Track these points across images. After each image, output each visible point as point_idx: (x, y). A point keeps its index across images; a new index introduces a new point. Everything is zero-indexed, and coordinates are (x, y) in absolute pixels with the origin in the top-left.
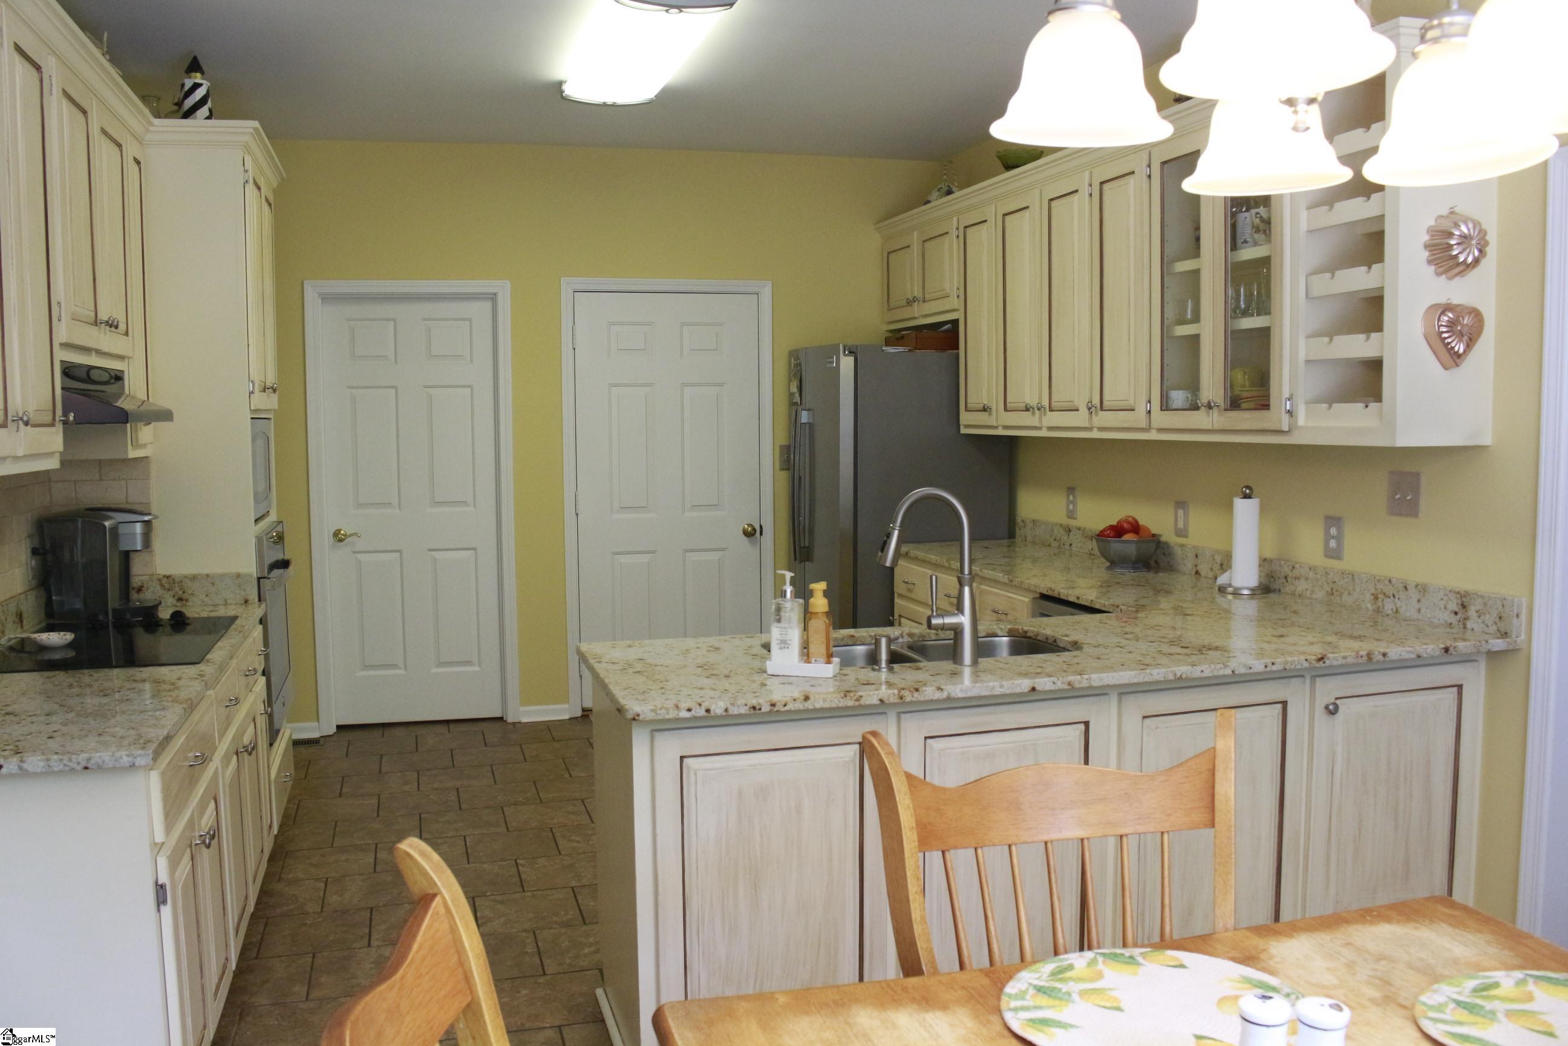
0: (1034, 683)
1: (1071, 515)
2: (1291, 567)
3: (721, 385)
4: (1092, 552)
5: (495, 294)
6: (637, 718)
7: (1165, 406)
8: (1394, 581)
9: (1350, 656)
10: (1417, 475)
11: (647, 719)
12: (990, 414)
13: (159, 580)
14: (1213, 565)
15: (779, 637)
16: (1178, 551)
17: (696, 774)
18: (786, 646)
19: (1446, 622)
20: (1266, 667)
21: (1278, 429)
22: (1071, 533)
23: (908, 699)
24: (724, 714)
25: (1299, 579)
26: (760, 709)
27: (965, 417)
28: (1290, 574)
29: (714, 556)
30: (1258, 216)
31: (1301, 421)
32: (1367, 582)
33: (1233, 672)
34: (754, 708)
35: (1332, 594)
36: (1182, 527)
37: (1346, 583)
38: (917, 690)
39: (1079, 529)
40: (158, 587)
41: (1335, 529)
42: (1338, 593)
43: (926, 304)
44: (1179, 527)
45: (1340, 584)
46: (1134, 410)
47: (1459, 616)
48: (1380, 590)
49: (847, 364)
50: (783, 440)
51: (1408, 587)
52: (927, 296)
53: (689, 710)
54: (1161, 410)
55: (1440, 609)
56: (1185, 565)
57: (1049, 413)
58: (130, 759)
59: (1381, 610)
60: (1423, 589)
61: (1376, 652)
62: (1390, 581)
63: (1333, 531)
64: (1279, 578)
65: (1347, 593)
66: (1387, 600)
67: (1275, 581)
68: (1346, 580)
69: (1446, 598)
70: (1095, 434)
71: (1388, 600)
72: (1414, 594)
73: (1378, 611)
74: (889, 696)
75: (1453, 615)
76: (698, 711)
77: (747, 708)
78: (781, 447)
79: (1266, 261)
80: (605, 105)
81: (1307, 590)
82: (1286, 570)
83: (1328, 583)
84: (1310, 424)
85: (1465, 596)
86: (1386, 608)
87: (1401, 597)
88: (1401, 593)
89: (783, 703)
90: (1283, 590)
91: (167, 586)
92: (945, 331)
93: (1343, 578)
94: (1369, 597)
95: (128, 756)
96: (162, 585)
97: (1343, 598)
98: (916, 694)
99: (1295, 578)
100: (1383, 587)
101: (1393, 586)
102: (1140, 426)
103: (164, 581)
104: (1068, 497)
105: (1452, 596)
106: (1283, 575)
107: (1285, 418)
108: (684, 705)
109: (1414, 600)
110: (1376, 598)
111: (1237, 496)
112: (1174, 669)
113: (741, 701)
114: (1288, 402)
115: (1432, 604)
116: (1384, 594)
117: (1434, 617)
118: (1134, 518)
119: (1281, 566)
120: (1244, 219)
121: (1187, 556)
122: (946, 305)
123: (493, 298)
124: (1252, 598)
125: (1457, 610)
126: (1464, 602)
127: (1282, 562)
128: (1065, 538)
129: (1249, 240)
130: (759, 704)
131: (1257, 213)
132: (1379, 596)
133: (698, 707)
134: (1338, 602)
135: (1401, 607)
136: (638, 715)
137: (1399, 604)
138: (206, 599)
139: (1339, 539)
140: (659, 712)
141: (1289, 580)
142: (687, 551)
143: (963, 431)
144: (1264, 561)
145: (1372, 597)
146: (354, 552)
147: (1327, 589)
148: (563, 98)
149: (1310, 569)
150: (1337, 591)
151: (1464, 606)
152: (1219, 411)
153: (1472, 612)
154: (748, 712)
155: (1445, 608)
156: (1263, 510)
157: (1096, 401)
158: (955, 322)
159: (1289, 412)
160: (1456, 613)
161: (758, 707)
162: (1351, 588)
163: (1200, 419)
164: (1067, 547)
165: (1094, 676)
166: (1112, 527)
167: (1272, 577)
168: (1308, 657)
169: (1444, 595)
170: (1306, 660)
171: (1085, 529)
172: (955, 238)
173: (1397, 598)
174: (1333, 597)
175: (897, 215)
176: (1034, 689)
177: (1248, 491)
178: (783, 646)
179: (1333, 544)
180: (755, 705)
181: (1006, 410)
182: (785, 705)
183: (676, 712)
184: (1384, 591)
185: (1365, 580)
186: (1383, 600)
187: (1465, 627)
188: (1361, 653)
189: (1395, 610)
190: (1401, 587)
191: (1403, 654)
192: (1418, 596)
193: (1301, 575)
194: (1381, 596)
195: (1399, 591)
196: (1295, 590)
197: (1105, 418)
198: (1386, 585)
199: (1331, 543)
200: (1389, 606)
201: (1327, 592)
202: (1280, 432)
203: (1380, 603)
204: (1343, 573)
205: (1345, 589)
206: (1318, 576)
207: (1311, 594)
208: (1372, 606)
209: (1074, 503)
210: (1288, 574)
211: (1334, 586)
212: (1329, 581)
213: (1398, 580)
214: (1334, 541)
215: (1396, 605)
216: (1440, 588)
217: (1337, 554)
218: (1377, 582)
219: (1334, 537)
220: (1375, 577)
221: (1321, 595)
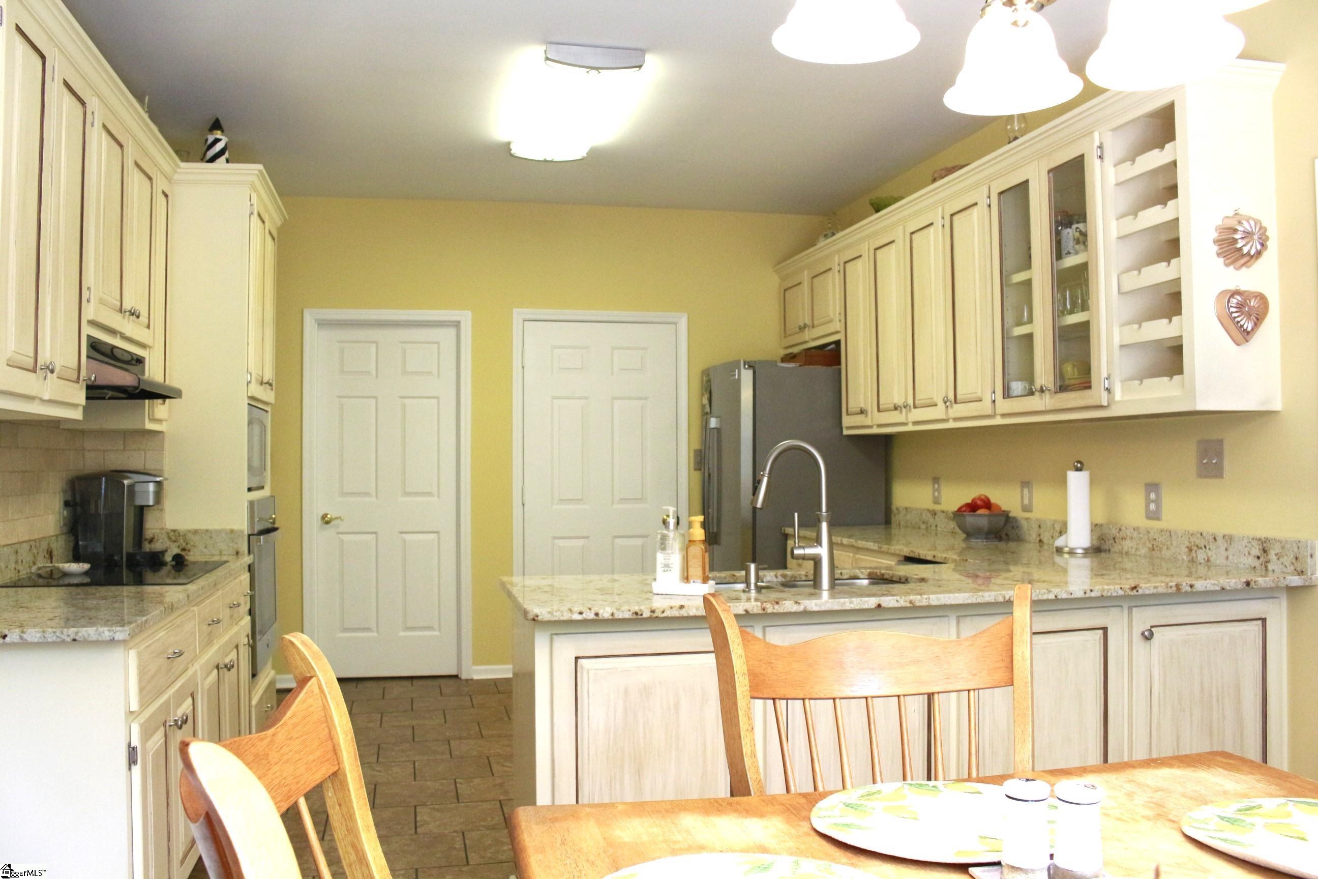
0: (880, 600)
1: (936, 501)
2: (1118, 530)
3: (646, 399)
4: (954, 531)
5: (459, 322)
6: (536, 618)
7: (1007, 393)
8: (1204, 534)
9: (1161, 586)
10: (1221, 442)
11: (545, 619)
12: (867, 416)
13: (168, 534)
14: (1053, 533)
15: (663, 562)
16: (1024, 524)
17: (588, 672)
18: (669, 569)
19: (1249, 564)
20: (1085, 593)
21: (1099, 404)
22: (936, 517)
23: (770, 611)
24: (611, 617)
25: (1125, 539)
26: (641, 615)
27: (847, 421)
28: (1118, 535)
29: (639, 542)
30: (1078, 230)
31: (1118, 396)
32: (1182, 537)
33: (1056, 597)
34: (636, 613)
35: (1153, 550)
36: (1027, 503)
37: (1165, 539)
38: (777, 603)
39: (943, 512)
40: (166, 539)
41: (1154, 494)
42: (1158, 548)
43: (815, 330)
44: (1025, 503)
45: (1160, 540)
46: (981, 400)
47: (1262, 560)
48: (1193, 543)
49: (746, 377)
50: (696, 446)
51: (1217, 538)
52: (816, 322)
53: (581, 613)
54: (1004, 398)
55: (1245, 555)
56: (1030, 535)
57: (913, 410)
58: (111, 634)
59: (1194, 560)
60: (1229, 539)
61: (1184, 584)
62: (1201, 535)
63: (1153, 496)
64: (1108, 540)
65: (1165, 548)
66: (1199, 551)
67: (1105, 542)
68: (1164, 537)
69: (1249, 545)
70: (951, 425)
71: (1201, 550)
72: (1222, 544)
73: (1192, 561)
74: (753, 607)
75: (1256, 559)
76: (589, 614)
77: (631, 613)
78: (696, 451)
79: (1084, 267)
80: (545, 161)
81: (1132, 548)
82: (1114, 532)
83: (1149, 540)
84: (1126, 398)
85: (1265, 542)
86: (1199, 558)
87: (1211, 547)
88: (1211, 544)
89: (662, 610)
90: (1112, 550)
91: (173, 538)
92: (831, 350)
93: (1162, 536)
94: (1184, 550)
95: (109, 631)
96: (169, 538)
97: (1163, 553)
98: (776, 607)
99: (1122, 539)
100: (1195, 540)
101: (1204, 538)
102: (987, 414)
103: (172, 534)
104: (934, 487)
105: (1255, 543)
106: (1112, 537)
107: (1105, 394)
108: (576, 609)
109: (1223, 548)
110: (1191, 550)
111: (1070, 469)
112: (1003, 592)
113: (625, 608)
114: (1106, 381)
115: (1238, 551)
116: (1197, 546)
117: (1240, 563)
118: (984, 495)
119: (1110, 529)
120: (1066, 234)
121: (1031, 527)
122: (831, 328)
123: (457, 325)
124: (1085, 557)
125: (1260, 555)
126: (1265, 547)
127: (1111, 526)
128: (931, 520)
129: (1071, 251)
130: (641, 610)
131: (1077, 228)
132: (1193, 548)
133: (588, 611)
134: (1159, 556)
135: (1212, 556)
136: (537, 616)
137: (1210, 553)
138: (205, 550)
139: (1158, 502)
140: (555, 614)
141: (1117, 541)
142: (615, 537)
143: (845, 432)
144: (1095, 527)
145: (1187, 550)
146: (339, 533)
147: (1149, 546)
148: (512, 155)
149: (1134, 530)
150: (1157, 547)
151: (1265, 551)
152: (1050, 394)
153: (1272, 555)
154: (631, 617)
155: (1249, 554)
156: (1093, 482)
157: (951, 396)
158: (838, 343)
159: (1108, 390)
160: (1259, 558)
161: (639, 613)
162: (1169, 543)
163: (1036, 403)
164: (934, 528)
165: (932, 596)
166: (967, 505)
167: (1103, 539)
168: (1123, 586)
169: (1248, 543)
170: (1121, 588)
171: (947, 511)
172: (837, 273)
173: (1208, 548)
174: (1154, 553)
175: (790, 257)
176: (879, 606)
177: (1079, 465)
178: (666, 569)
179: (1153, 507)
180: (637, 611)
181: (879, 410)
182: (663, 612)
183: (570, 615)
184: (1197, 543)
185: (1180, 535)
186: (1196, 551)
187: (1267, 569)
188: (1170, 584)
189: (1206, 560)
190: (1211, 540)
191: (1208, 586)
192: (1225, 546)
193: (1127, 536)
194: (1195, 548)
195: (1209, 542)
196: (1122, 549)
197: (959, 410)
198: (1198, 538)
199: (1151, 507)
200: (1201, 556)
201: (1149, 548)
202: (1101, 407)
203: (1194, 554)
204: (1161, 531)
205: (1164, 545)
206: (1141, 535)
207: (1136, 552)
208: (1187, 557)
209: (938, 490)
210: (1116, 536)
211: (1154, 543)
212: (1150, 539)
213: (1208, 533)
214: (1154, 504)
215: (1207, 555)
216: (1244, 537)
217: (1156, 515)
218: (1190, 536)
219: (1153, 501)
220: (1189, 532)
221: (1144, 551)
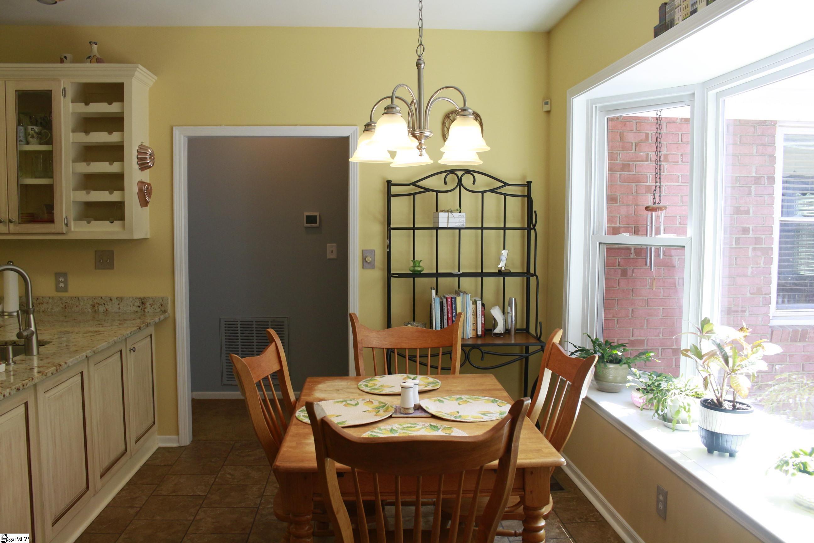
8: (103, 298)
10: (112, 251)
19: (134, 311)
21: (61, 232)
25: (42, 304)
28: (35, 302)
31: (72, 229)
32: (87, 300)
35: (66, 308)
41: (62, 278)
42: (69, 307)
45: (70, 303)
47: (141, 308)
48: (95, 303)
51: (112, 299)
55: (131, 306)
59: (96, 311)
60: (120, 299)
62: (101, 298)
63: (61, 279)
65: (75, 306)
68: (74, 301)
69: (134, 301)
71: (101, 306)
72: (116, 302)
75: (138, 308)
79: (49, 153)
81: (48, 308)
84: (77, 230)
85: (143, 299)
86: (100, 310)
87: (108, 304)
93: (73, 300)
94: (89, 306)
97: (73, 309)
99: (40, 304)
100: (97, 301)
101: (104, 300)
105: (137, 300)
107: (64, 226)
109: (116, 304)
110: (94, 306)
114: (65, 220)
115: (126, 305)
116: (99, 304)
117: (128, 310)
124: (18, 317)
125: (140, 305)
126: (143, 302)
132: (95, 305)
134: (70, 311)
135: (109, 308)
137: (107, 307)
139: (66, 283)
141: (34, 305)
145: (91, 306)
147: (62, 306)
149: (50, 298)
150: (69, 306)
151: (143, 303)
153: (148, 305)
155: (134, 305)
159: (67, 225)
160: (139, 307)
162: (78, 304)
173: (106, 304)
174: (66, 310)
184: (98, 303)
185: (86, 299)
186: (98, 307)
187: (144, 311)
189: (105, 310)
190: (108, 299)
192: (118, 302)
193: (44, 302)
194: (97, 305)
195: (107, 301)
196: (40, 309)
198: (99, 300)
199: (60, 285)
200: (102, 309)
201: (62, 307)
202: (62, 234)
203: (96, 308)
204: (72, 298)
205: (74, 305)
206: (56, 301)
207: (51, 310)
208: (91, 310)
211: (66, 304)
212: (63, 303)
213: (106, 297)
214: (62, 284)
215: (105, 308)
216: (130, 298)
217: (65, 290)
218: (93, 299)
219: (62, 282)
220: (92, 297)
221: (57, 309)
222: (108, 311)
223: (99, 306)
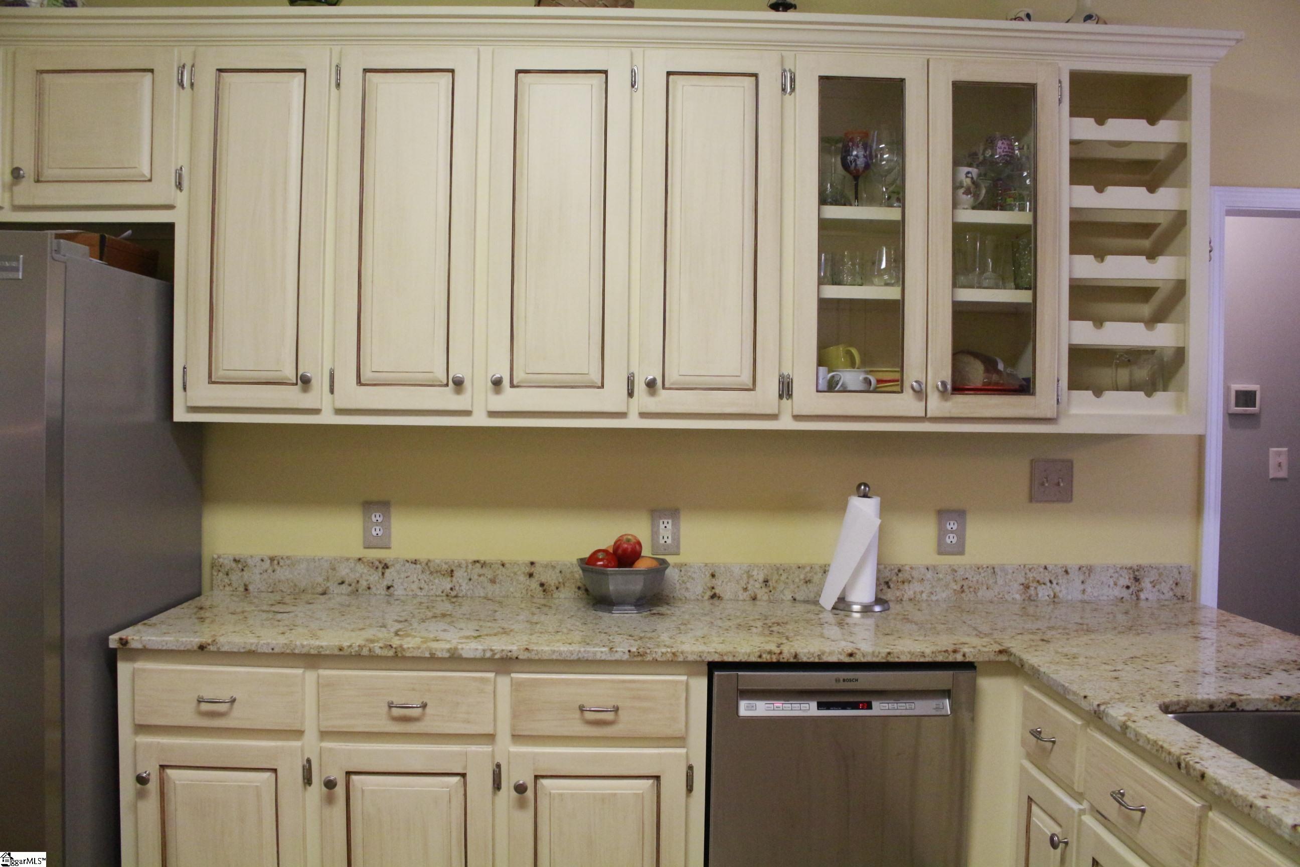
1: (381, 543)
2: (897, 571)
8: (1050, 568)
10: (1069, 463)
14: (747, 583)
19: (1116, 597)
21: (1047, 416)
25: (909, 582)
28: (894, 578)
32: (1013, 572)
35: (963, 592)
36: (669, 541)
37: (984, 577)
41: (953, 523)
42: (971, 590)
44: (662, 542)
46: (751, 390)
47: (1131, 590)
48: (1032, 579)
51: (1069, 570)
54: (818, 391)
55: (1109, 586)
56: (688, 590)
57: (510, 391)
59: (1032, 597)
60: (1087, 571)
62: (1046, 568)
63: (952, 525)
65: (985, 588)
66: (1041, 587)
68: (983, 575)
69: (1116, 575)
71: (1043, 586)
72: (1076, 577)
73: (1029, 600)
75: (1125, 589)
81: (922, 592)
85: (1138, 570)
86: (1040, 595)
87: (1060, 581)
88: (1060, 577)
90: (884, 598)
93: (980, 574)
94: (1016, 587)
97: (980, 594)
99: (903, 582)
100: (1035, 576)
101: (1050, 572)
102: (766, 412)
104: (365, 517)
105: (1125, 573)
106: (883, 580)
107: (1056, 404)
109: (1078, 583)
115: (1099, 583)
116: (1038, 582)
117: (1102, 595)
121: (690, 578)
122: (118, 195)
125: (1129, 584)
126: (1137, 576)
127: (881, 567)
128: (372, 578)
132: (1031, 584)
135: (1060, 591)
137: (1057, 588)
139: (961, 535)
141: (892, 585)
143: (180, 415)
145: (1022, 587)
147: (955, 587)
149: (928, 569)
150: (970, 587)
151: (1137, 580)
152: (942, 395)
153: (1146, 584)
159: (1058, 399)
160: (1128, 587)
162: (991, 582)
164: (380, 591)
169: (1114, 573)
171: (428, 563)
173: (1055, 582)
174: (963, 595)
179: (951, 539)
181: (362, 381)
184: (1038, 578)
185: (1011, 571)
186: (1036, 588)
187: (1138, 599)
189: (1052, 595)
190: (1060, 572)
192: (1082, 578)
193: (913, 578)
194: (1035, 584)
195: (1057, 576)
196: (903, 595)
197: (666, 400)
198: (1040, 573)
199: (948, 539)
200: (1044, 593)
201: (955, 590)
202: (1052, 420)
203: (1032, 591)
204: (977, 568)
205: (982, 584)
206: (941, 576)
207: (929, 597)
208: (1021, 596)
209: (386, 525)
210: (890, 580)
211: (965, 583)
212: (956, 579)
213: (1056, 566)
214: (951, 536)
215: (1053, 590)
216: (1108, 567)
217: (959, 549)
218: (1028, 571)
219: (952, 532)
220: (1024, 566)
221: (944, 595)
222: (1058, 597)
223: (1039, 588)
